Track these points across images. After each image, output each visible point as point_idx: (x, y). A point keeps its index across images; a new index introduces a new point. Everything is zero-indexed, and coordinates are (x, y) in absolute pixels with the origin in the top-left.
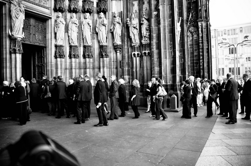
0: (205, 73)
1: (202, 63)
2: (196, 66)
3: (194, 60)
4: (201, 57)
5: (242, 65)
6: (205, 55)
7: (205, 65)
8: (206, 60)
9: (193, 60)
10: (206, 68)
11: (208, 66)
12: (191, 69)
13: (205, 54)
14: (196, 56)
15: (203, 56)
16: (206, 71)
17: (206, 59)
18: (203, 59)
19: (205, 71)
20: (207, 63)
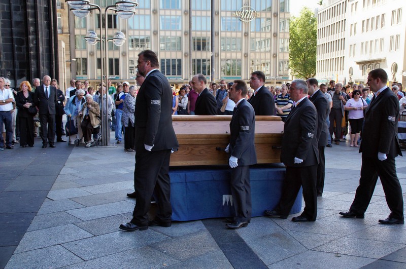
0: (42, 68)
1: (34, 42)
2: (19, 49)
3: (14, 34)
4: (31, 29)
5: (124, 54)
6: (41, 25)
7: (42, 48)
8: (42, 37)
9: (11, 33)
10: (43, 55)
11: (49, 50)
12: (6, 54)
13: (42, 22)
14: (18, 23)
15: (36, 25)
16: (43, 62)
17: (44, 34)
18: (36, 32)
19: (41, 63)
20: (45, 43)
